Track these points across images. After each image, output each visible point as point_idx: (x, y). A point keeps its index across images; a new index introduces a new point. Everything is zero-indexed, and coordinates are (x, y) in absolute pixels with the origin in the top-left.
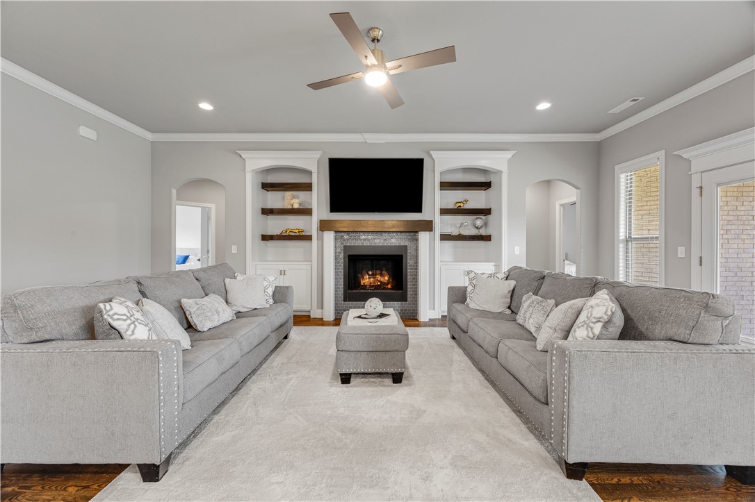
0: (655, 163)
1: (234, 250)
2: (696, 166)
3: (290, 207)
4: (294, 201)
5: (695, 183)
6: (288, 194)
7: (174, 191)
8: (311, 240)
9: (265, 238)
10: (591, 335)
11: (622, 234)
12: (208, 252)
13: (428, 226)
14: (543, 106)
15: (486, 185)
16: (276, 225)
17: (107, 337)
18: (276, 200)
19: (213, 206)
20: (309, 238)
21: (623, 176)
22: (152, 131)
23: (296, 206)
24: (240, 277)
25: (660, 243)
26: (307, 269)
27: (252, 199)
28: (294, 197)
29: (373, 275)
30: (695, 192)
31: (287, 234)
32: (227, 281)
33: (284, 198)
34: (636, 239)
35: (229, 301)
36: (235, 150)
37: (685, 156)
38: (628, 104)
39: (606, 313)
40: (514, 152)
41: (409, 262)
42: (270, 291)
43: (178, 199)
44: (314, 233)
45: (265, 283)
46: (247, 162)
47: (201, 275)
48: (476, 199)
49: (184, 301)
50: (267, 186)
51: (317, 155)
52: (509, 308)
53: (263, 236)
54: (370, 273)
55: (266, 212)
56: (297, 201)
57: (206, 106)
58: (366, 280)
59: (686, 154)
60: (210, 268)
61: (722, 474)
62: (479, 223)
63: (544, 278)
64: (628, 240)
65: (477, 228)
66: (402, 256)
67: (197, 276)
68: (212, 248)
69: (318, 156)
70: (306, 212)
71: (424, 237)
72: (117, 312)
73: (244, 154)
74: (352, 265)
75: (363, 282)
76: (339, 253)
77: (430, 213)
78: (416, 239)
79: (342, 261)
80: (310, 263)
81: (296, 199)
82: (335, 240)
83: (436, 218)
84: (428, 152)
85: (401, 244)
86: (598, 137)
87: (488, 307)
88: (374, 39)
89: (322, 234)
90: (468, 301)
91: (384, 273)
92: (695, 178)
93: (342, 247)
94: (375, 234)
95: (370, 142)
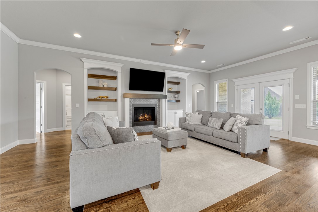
0: (226, 82)
1: (77, 105)
2: (236, 84)
3: (102, 86)
5: (236, 88)
7: (35, 74)
8: (117, 101)
9: (90, 100)
10: (243, 125)
12: (41, 107)
13: (165, 97)
14: (203, 62)
15: (179, 83)
18: (94, 82)
19: (45, 82)
20: (115, 101)
21: (216, 84)
22: (21, 38)
23: (105, 86)
25: (227, 103)
26: (115, 114)
29: (144, 115)
30: (236, 90)
31: (100, 98)
33: (98, 82)
34: (220, 102)
37: (234, 81)
38: (222, 65)
39: (246, 120)
40: (190, 74)
41: (157, 110)
44: (119, 99)
46: (85, 63)
48: (175, 88)
50: (91, 76)
52: (201, 123)
53: (88, 99)
54: (141, 115)
55: (90, 88)
57: (77, 36)
58: (141, 118)
59: (234, 80)
61: (262, 151)
62: (176, 96)
63: (211, 113)
64: (218, 102)
65: (175, 98)
66: (155, 108)
68: (44, 105)
69: (122, 66)
70: (115, 89)
71: (163, 101)
73: (85, 60)
74: (135, 112)
75: (140, 118)
76: (130, 107)
77: (165, 92)
78: (159, 101)
79: (132, 110)
80: (116, 111)
81: (106, 83)
82: (130, 101)
83: (167, 94)
84: (164, 70)
85: (154, 103)
86: (209, 72)
87: (195, 123)
88: (178, 35)
89: (123, 99)
90: (187, 122)
91: (148, 114)
92: (236, 87)
93: (132, 104)
94: (145, 99)
95: (143, 63)
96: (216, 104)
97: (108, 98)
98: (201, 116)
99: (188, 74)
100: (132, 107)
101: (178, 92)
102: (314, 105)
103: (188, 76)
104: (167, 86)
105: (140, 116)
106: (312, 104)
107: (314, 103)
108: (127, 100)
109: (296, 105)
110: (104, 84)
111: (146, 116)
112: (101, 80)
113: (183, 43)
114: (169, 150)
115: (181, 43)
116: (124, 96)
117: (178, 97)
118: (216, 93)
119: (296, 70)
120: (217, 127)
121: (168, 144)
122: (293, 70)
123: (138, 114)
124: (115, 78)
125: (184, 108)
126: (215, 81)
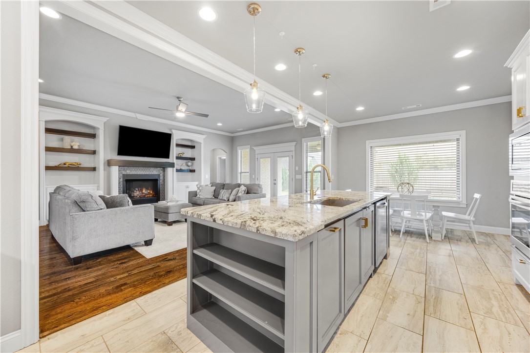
0: (248, 149)
2: (256, 152)
5: (256, 157)
8: (96, 170)
11: (239, 171)
13: (172, 165)
14: (220, 124)
15: (193, 147)
20: (94, 169)
21: (240, 151)
23: (76, 147)
25: (249, 174)
29: (141, 190)
30: (256, 160)
31: (66, 166)
34: (243, 172)
38: (242, 129)
39: (244, 190)
40: (206, 136)
41: (161, 182)
44: (101, 167)
48: (188, 153)
50: (49, 130)
52: (213, 196)
53: (46, 166)
55: (50, 149)
59: (255, 148)
62: (190, 164)
63: (224, 185)
64: (241, 173)
65: (188, 166)
66: (157, 180)
69: (105, 120)
71: (170, 170)
74: (127, 186)
75: (135, 194)
76: (119, 179)
77: (172, 158)
78: (164, 171)
79: (122, 183)
80: (96, 185)
81: (77, 143)
82: (119, 171)
83: (175, 161)
84: (170, 130)
85: (157, 173)
86: (232, 135)
87: (207, 197)
88: (179, 100)
89: (108, 167)
90: (198, 196)
91: (147, 189)
92: (256, 155)
93: (121, 175)
94: (142, 168)
95: (139, 118)
96: (239, 175)
97: (80, 166)
98: (214, 188)
99: (204, 137)
100: (122, 180)
101: (193, 159)
102: (306, 176)
103: (204, 139)
104: (174, 151)
105: (135, 191)
106: (305, 174)
107: (306, 174)
108: (115, 170)
109: (297, 176)
110: (73, 144)
111: (144, 191)
112: (67, 138)
113: (186, 111)
114: (170, 224)
115: (184, 110)
116: (109, 163)
117: (192, 165)
118: (239, 161)
119: (296, 144)
120: (226, 199)
121: (168, 218)
122: (294, 143)
123: (132, 189)
124: (93, 136)
125: (199, 180)
126: (238, 147)
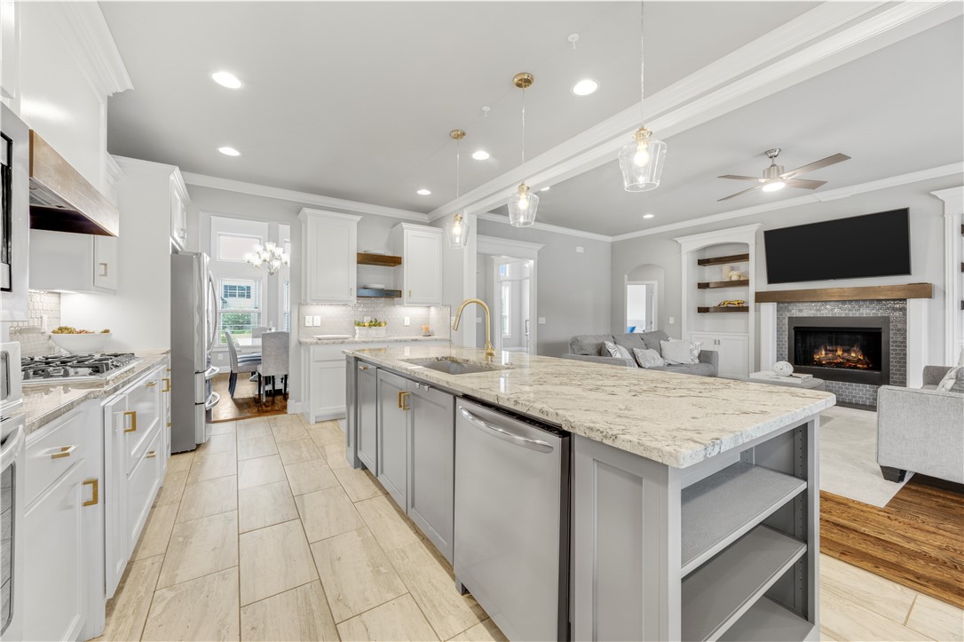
1: (672, 321)
3: (728, 280)
4: (731, 273)
6: (726, 267)
7: (626, 276)
8: (748, 311)
9: (702, 310)
12: (651, 323)
16: (713, 298)
17: (606, 355)
18: (713, 274)
19: (655, 283)
20: (746, 309)
22: (612, 235)
23: (735, 278)
24: (671, 340)
26: (742, 341)
27: (688, 274)
28: (733, 269)
29: (832, 350)
31: (725, 305)
32: (662, 342)
33: (721, 271)
35: (663, 355)
36: (673, 237)
41: (892, 335)
42: (696, 353)
43: (629, 280)
44: (752, 305)
45: (692, 347)
46: (682, 245)
47: (645, 337)
49: (635, 349)
50: (702, 262)
51: (755, 227)
53: (699, 308)
54: (828, 348)
55: (703, 286)
56: (735, 273)
58: (822, 356)
60: (651, 333)
66: (880, 329)
67: (642, 337)
68: (654, 319)
70: (744, 283)
72: (610, 345)
73: (680, 240)
77: (914, 274)
79: (787, 333)
81: (735, 271)
82: (778, 312)
83: (954, 278)
88: (771, 158)
93: (786, 318)
100: (787, 327)
104: (952, 248)
108: (770, 310)
116: (758, 298)
